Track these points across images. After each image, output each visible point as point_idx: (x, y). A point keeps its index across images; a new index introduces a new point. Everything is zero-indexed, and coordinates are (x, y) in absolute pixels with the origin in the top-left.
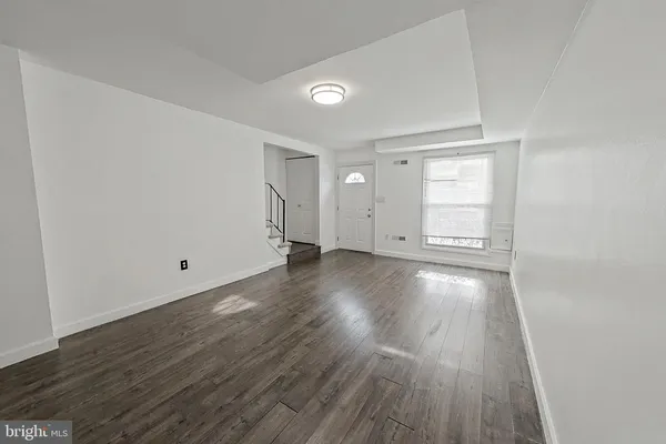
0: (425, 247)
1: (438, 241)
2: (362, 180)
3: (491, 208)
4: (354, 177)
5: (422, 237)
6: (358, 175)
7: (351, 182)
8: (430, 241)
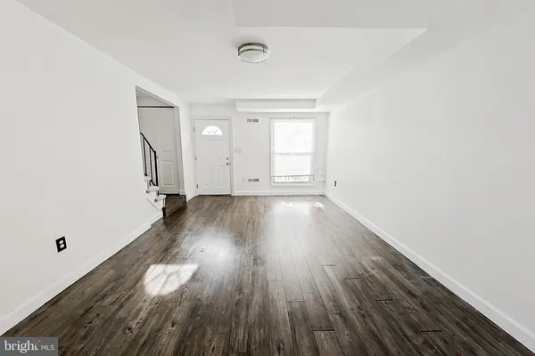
0: (273, 184)
1: (283, 180)
2: (219, 133)
3: (315, 155)
4: (212, 130)
5: (271, 177)
6: (215, 128)
7: (207, 134)
8: (276, 180)
